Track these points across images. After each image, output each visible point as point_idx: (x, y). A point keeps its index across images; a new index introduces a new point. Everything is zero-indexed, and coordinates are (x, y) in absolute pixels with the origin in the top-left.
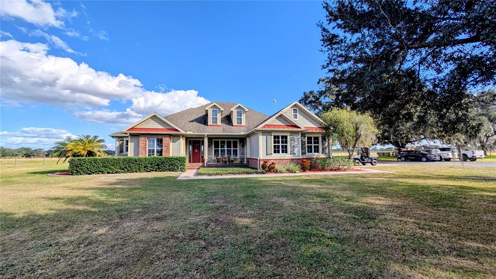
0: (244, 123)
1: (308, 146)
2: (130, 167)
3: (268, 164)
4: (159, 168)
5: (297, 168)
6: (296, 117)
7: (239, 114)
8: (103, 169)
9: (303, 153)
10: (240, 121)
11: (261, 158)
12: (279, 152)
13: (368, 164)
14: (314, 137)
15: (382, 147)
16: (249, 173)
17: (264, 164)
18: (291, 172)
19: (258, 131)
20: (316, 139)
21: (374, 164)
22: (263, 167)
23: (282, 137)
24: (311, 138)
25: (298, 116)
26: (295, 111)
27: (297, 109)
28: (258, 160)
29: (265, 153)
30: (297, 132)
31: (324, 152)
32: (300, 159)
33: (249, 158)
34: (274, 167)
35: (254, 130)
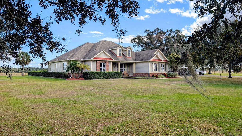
3: (155, 75)
4: (113, 77)
5: (164, 76)
7: (129, 51)
10: (129, 55)
12: (155, 70)
16: (147, 78)
18: (163, 78)
22: (153, 76)
28: (149, 73)
29: (151, 70)
30: (160, 62)
31: (166, 71)
32: (161, 73)
33: (135, 73)
34: (158, 76)
35: (148, 61)
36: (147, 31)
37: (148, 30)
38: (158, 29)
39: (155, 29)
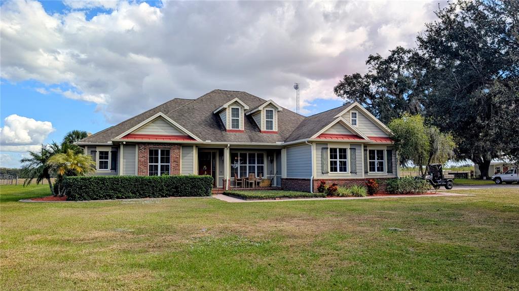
0: (275, 128)
1: (370, 162)
2: (144, 190)
3: (327, 186)
4: (177, 192)
5: (363, 191)
6: (354, 122)
7: (269, 114)
8: (111, 193)
9: (366, 172)
10: (269, 124)
11: (315, 178)
12: (336, 170)
13: (441, 188)
14: (377, 151)
15: (454, 164)
16: (307, 197)
17: (321, 186)
18: (357, 195)
19: (312, 142)
20: (380, 153)
21: (450, 187)
22: (321, 189)
23: (340, 150)
24: (374, 151)
25: (357, 121)
26: (354, 115)
27: (357, 112)
28: (310, 180)
29: (320, 171)
30: (359, 144)
31: (390, 171)
32: (363, 180)
33: (286, 179)
34: (336, 190)
35: (306, 140)
36: (371, 58)
37: (375, 55)
38: (402, 49)
39: (393, 51)
